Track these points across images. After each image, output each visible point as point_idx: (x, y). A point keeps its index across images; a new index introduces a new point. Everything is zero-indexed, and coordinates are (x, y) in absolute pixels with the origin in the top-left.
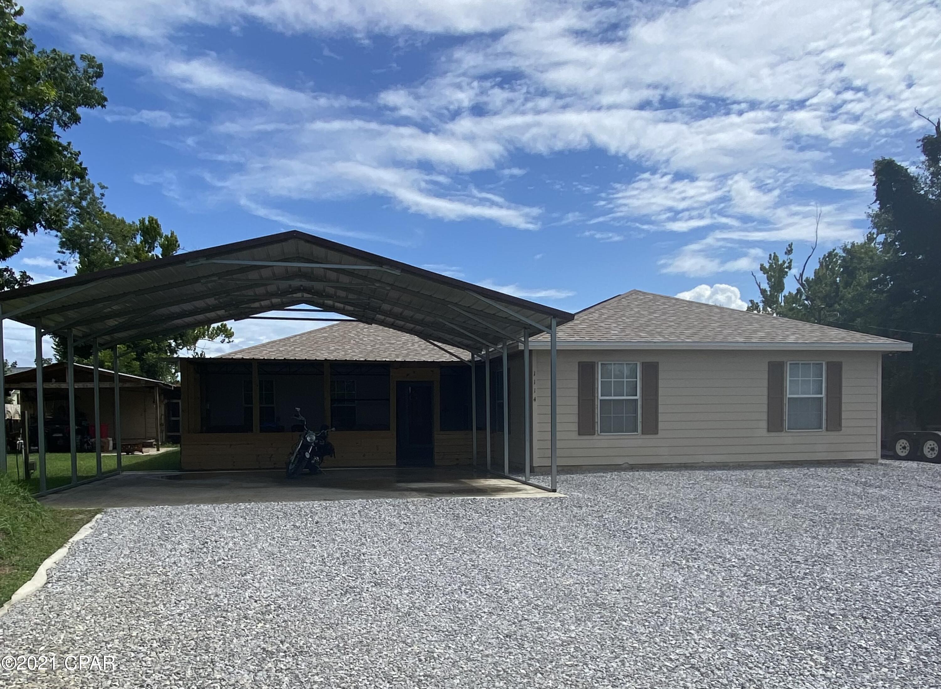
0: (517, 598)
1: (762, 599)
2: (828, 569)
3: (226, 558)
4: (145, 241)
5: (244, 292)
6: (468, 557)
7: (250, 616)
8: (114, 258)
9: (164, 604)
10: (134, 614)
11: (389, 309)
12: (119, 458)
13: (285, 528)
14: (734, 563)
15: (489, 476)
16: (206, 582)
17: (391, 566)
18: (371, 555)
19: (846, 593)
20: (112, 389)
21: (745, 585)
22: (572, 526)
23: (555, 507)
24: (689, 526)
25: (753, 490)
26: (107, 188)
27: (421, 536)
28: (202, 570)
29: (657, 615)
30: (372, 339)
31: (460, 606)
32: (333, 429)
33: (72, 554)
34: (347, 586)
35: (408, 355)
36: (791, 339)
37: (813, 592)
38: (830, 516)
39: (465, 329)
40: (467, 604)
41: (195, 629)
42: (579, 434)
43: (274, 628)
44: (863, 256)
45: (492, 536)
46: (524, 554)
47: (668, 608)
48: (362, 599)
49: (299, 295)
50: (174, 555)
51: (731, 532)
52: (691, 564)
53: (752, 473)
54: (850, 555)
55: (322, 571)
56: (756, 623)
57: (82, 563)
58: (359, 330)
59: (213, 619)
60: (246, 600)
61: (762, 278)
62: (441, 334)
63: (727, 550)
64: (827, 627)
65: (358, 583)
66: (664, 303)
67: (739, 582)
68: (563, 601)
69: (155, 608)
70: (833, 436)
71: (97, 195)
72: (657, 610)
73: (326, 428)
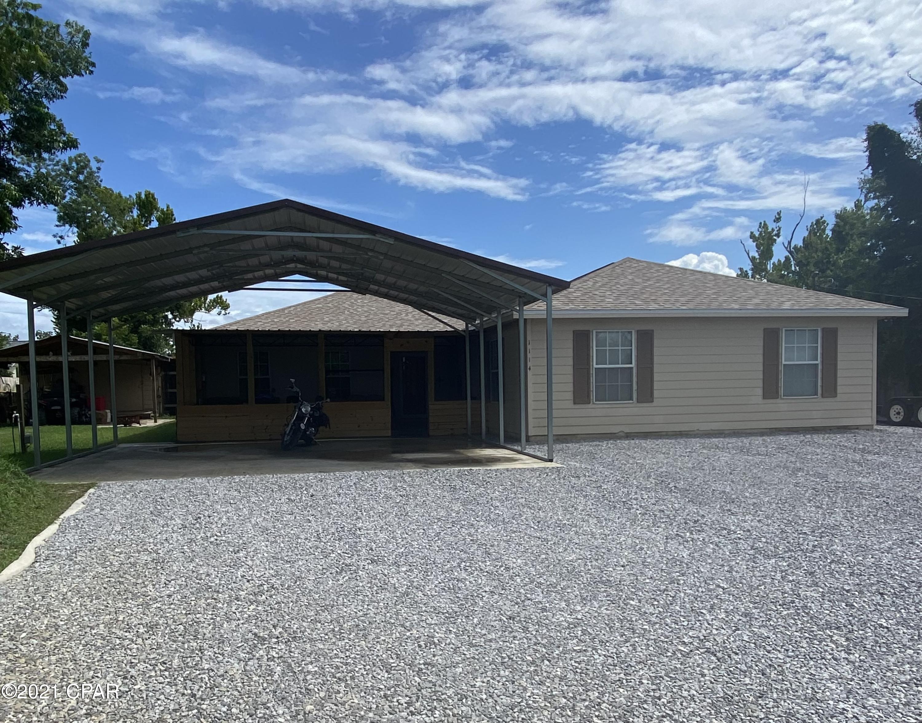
0: (519, 576)
1: (773, 574)
2: (837, 541)
3: (219, 534)
4: (141, 215)
5: (237, 263)
6: (466, 532)
7: (242, 597)
8: (112, 232)
9: (153, 585)
10: (122, 595)
11: (383, 279)
12: (115, 430)
13: (279, 502)
14: (739, 536)
15: (484, 445)
16: (197, 560)
17: (388, 542)
18: (367, 530)
19: (859, 567)
20: (108, 361)
21: (754, 559)
22: (571, 497)
23: (553, 477)
24: (690, 496)
25: (751, 458)
26: (103, 162)
27: (418, 509)
28: (194, 548)
29: (666, 593)
30: (366, 309)
31: (459, 585)
32: (328, 400)
33: (62, 531)
34: (343, 563)
35: (402, 325)
36: (787, 305)
37: (825, 566)
38: (833, 485)
39: (459, 298)
40: (468, 583)
41: (184, 612)
42: (575, 403)
43: (266, 611)
44: (855, 222)
45: (490, 509)
46: (524, 527)
47: (676, 585)
48: (358, 578)
49: (292, 265)
50: (166, 531)
51: (733, 502)
52: (695, 537)
53: (749, 440)
54: (857, 525)
55: (317, 548)
56: (769, 601)
57: (72, 541)
58: (353, 301)
59: (203, 601)
60: (238, 579)
61: (751, 245)
62: (436, 305)
63: (731, 520)
64: (844, 604)
65: (354, 560)
66: (658, 271)
67: (747, 556)
68: (566, 579)
69: (144, 589)
70: (829, 403)
71: (94, 169)
72: (664, 587)
73: (320, 398)
